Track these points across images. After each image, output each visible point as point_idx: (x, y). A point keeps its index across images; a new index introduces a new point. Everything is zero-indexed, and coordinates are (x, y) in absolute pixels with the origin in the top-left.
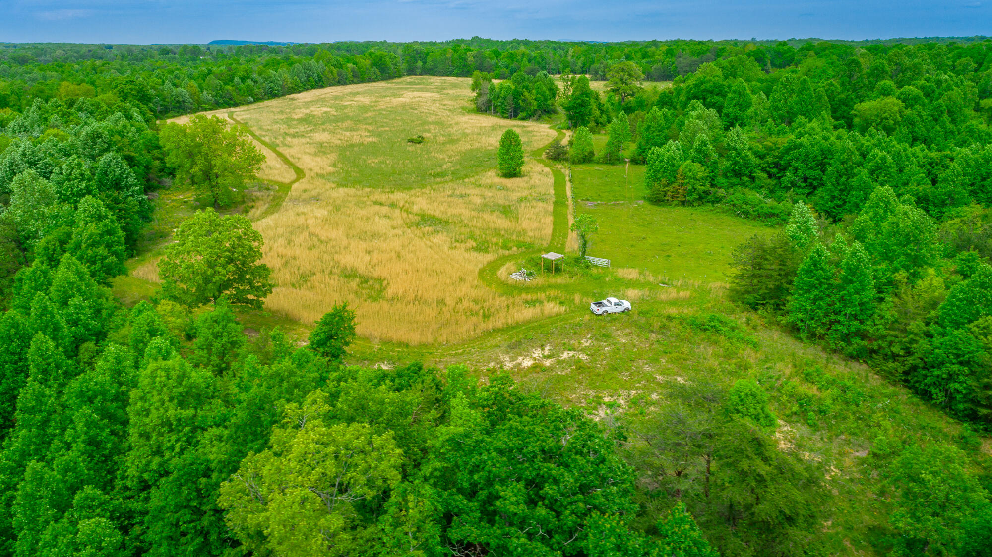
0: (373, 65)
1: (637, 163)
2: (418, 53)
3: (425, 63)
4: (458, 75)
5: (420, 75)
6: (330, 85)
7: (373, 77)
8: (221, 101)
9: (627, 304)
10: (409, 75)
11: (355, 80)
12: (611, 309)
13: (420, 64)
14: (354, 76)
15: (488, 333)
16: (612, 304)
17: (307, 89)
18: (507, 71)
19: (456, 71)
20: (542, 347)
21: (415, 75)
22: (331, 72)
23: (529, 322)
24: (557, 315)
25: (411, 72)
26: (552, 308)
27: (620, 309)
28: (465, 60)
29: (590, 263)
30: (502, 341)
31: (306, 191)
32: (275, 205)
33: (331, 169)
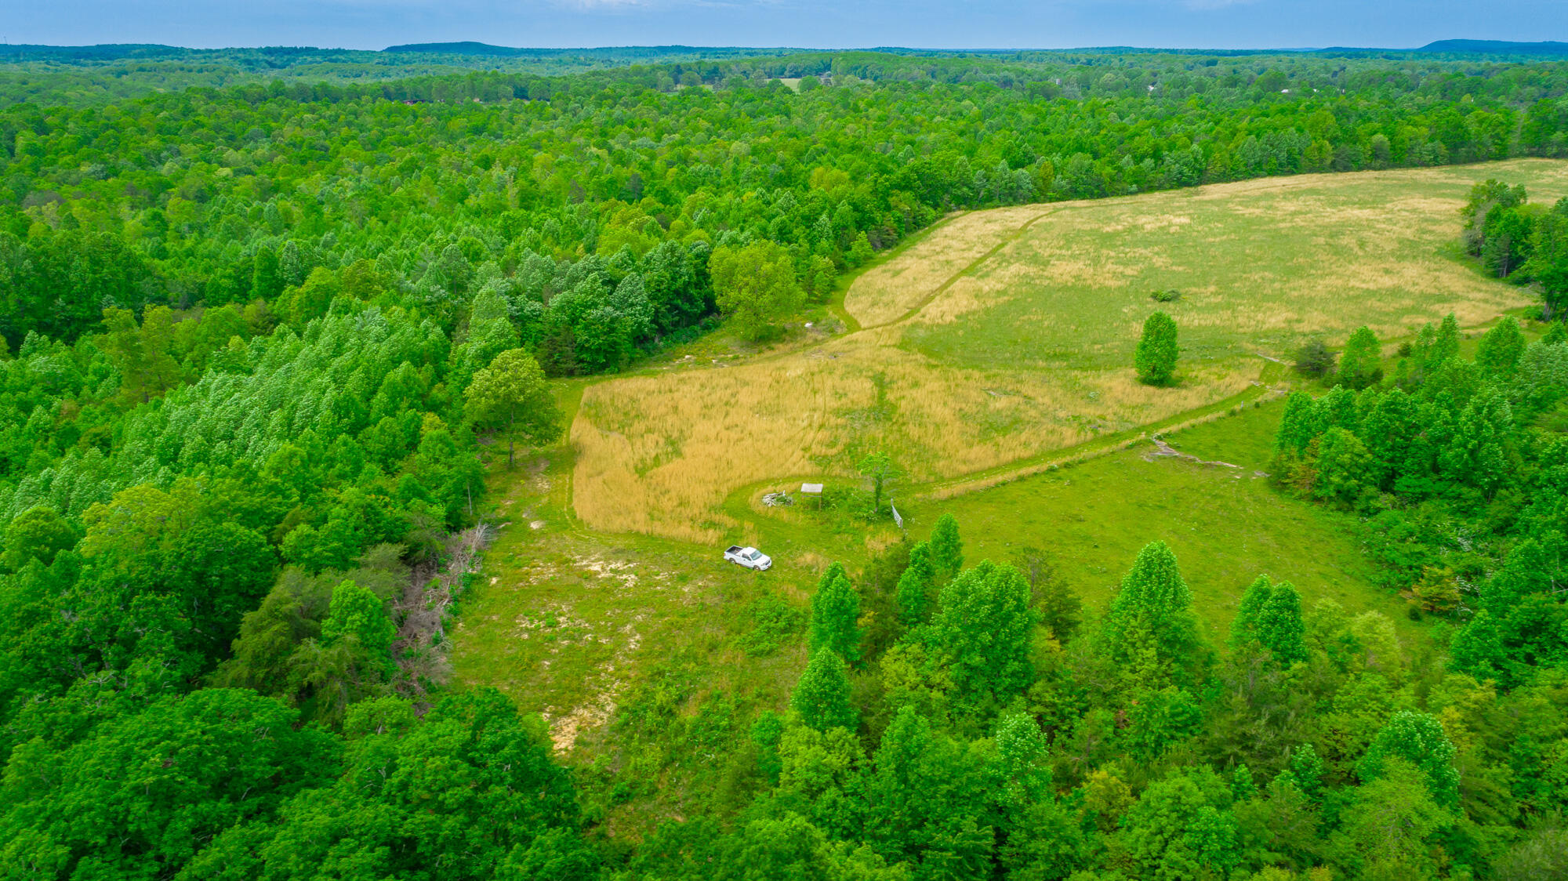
0: (1436, 137)
6: (1311, 171)
7: (1426, 159)
8: (1081, 189)
9: (763, 561)
10: (1531, 155)
11: (1375, 163)
12: (737, 557)
14: (1375, 157)
15: (630, 533)
16: (753, 557)
17: (1255, 176)
20: (629, 561)
23: (672, 539)
24: (703, 544)
26: (709, 537)
27: (750, 564)
29: (886, 515)
30: (620, 544)
31: (850, 342)
32: (793, 351)
33: (949, 318)
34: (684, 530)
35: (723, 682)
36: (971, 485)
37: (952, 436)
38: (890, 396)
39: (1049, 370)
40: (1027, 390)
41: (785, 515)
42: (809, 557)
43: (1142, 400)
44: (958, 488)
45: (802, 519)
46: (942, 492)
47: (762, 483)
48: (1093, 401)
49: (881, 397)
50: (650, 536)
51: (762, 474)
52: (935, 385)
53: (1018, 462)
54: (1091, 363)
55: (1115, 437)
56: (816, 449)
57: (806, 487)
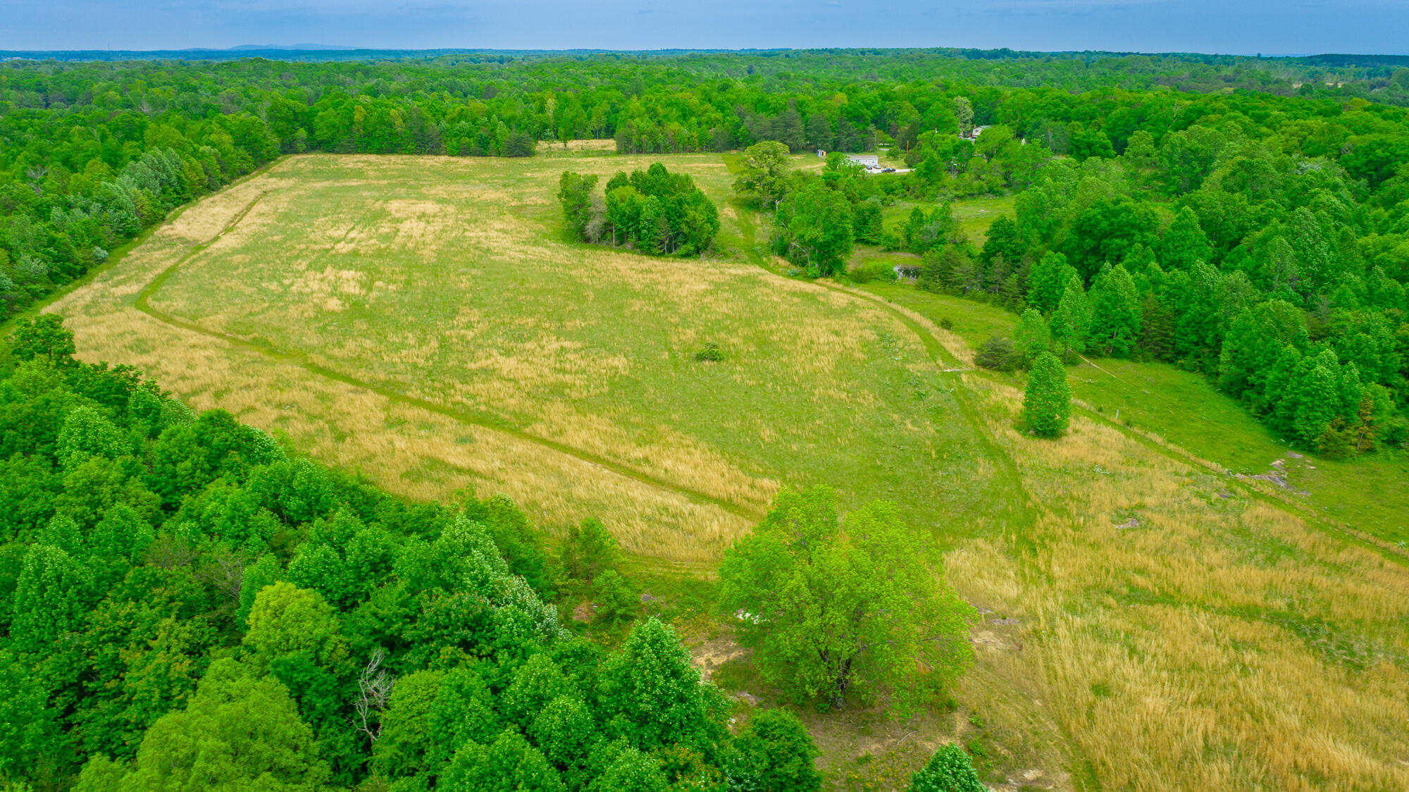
0: (236, 145)
1: (1100, 356)
2: (295, 113)
3: (311, 131)
4: (380, 151)
5: (305, 152)
6: (198, 194)
7: (245, 166)
10: (287, 154)
11: (226, 177)
13: (302, 133)
14: (223, 170)
17: (168, 210)
18: (472, 143)
19: (377, 145)
21: (297, 152)
22: (192, 168)
25: (289, 148)
28: (391, 126)
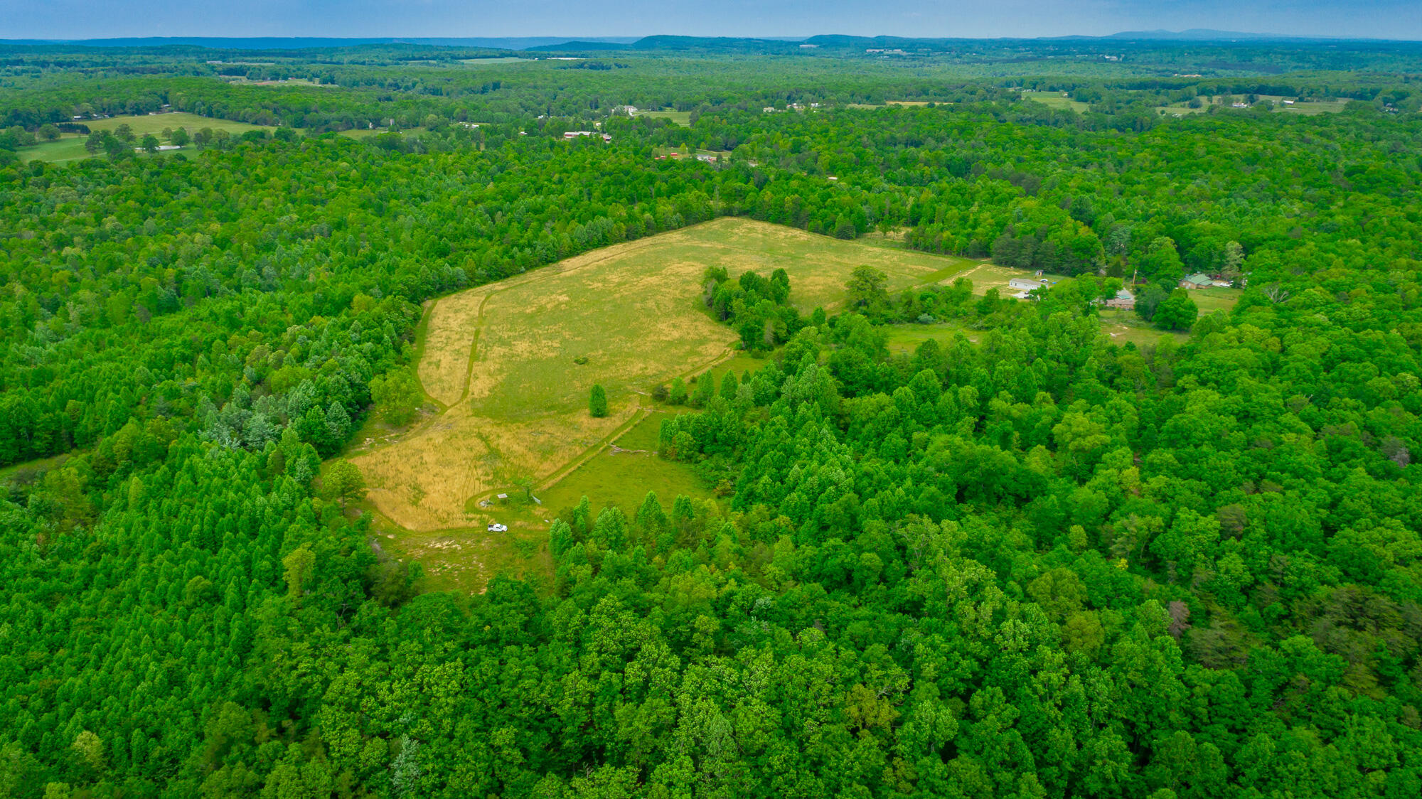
9: (504, 528)
12: (494, 529)
15: (438, 530)
16: (497, 527)
20: (450, 540)
23: (460, 528)
24: (475, 527)
26: (475, 523)
27: (501, 530)
29: (532, 501)
30: (440, 534)
31: (450, 417)
32: (425, 428)
33: (487, 393)
34: (461, 523)
35: (523, 568)
36: (553, 481)
37: (532, 460)
38: (493, 445)
39: (550, 416)
40: (548, 429)
41: (495, 509)
42: (518, 523)
43: (596, 426)
44: (550, 483)
45: (503, 509)
46: (545, 486)
47: (475, 497)
48: (577, 430)
49: (489, 446)
50: (449, 529)
51: (470, 495)
52: (507, 435)
53: (565, 467)
54: (567, 409)
55: (595, 447)
56: (482, 478)
57: (500, 496)
